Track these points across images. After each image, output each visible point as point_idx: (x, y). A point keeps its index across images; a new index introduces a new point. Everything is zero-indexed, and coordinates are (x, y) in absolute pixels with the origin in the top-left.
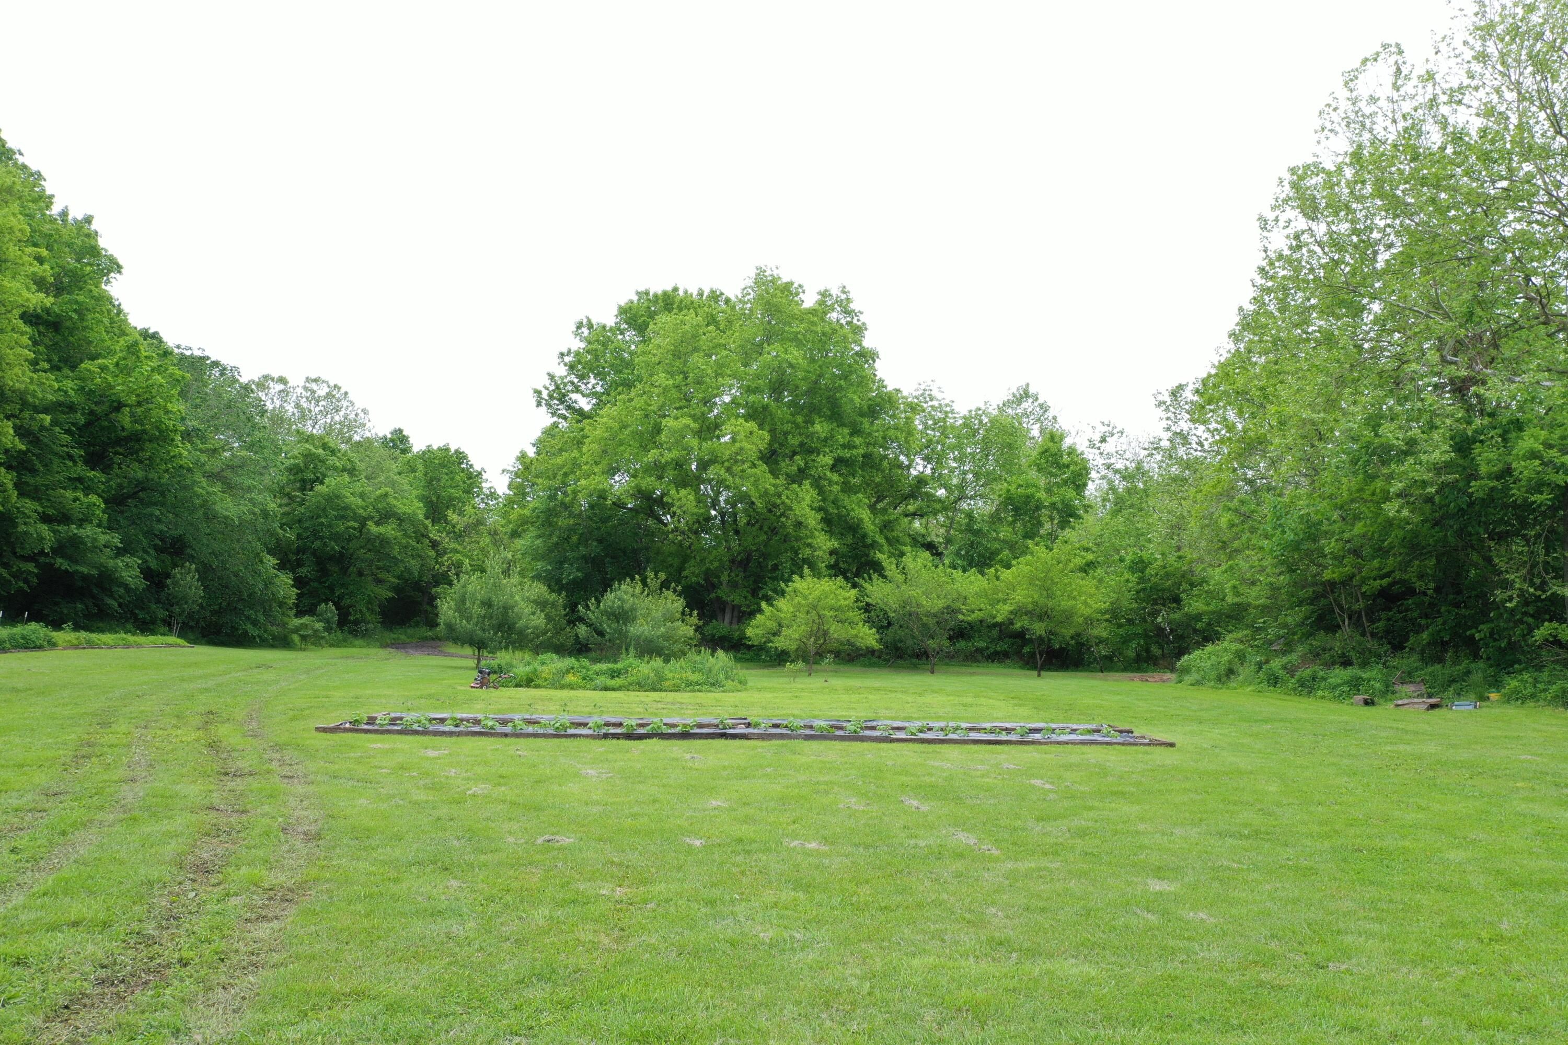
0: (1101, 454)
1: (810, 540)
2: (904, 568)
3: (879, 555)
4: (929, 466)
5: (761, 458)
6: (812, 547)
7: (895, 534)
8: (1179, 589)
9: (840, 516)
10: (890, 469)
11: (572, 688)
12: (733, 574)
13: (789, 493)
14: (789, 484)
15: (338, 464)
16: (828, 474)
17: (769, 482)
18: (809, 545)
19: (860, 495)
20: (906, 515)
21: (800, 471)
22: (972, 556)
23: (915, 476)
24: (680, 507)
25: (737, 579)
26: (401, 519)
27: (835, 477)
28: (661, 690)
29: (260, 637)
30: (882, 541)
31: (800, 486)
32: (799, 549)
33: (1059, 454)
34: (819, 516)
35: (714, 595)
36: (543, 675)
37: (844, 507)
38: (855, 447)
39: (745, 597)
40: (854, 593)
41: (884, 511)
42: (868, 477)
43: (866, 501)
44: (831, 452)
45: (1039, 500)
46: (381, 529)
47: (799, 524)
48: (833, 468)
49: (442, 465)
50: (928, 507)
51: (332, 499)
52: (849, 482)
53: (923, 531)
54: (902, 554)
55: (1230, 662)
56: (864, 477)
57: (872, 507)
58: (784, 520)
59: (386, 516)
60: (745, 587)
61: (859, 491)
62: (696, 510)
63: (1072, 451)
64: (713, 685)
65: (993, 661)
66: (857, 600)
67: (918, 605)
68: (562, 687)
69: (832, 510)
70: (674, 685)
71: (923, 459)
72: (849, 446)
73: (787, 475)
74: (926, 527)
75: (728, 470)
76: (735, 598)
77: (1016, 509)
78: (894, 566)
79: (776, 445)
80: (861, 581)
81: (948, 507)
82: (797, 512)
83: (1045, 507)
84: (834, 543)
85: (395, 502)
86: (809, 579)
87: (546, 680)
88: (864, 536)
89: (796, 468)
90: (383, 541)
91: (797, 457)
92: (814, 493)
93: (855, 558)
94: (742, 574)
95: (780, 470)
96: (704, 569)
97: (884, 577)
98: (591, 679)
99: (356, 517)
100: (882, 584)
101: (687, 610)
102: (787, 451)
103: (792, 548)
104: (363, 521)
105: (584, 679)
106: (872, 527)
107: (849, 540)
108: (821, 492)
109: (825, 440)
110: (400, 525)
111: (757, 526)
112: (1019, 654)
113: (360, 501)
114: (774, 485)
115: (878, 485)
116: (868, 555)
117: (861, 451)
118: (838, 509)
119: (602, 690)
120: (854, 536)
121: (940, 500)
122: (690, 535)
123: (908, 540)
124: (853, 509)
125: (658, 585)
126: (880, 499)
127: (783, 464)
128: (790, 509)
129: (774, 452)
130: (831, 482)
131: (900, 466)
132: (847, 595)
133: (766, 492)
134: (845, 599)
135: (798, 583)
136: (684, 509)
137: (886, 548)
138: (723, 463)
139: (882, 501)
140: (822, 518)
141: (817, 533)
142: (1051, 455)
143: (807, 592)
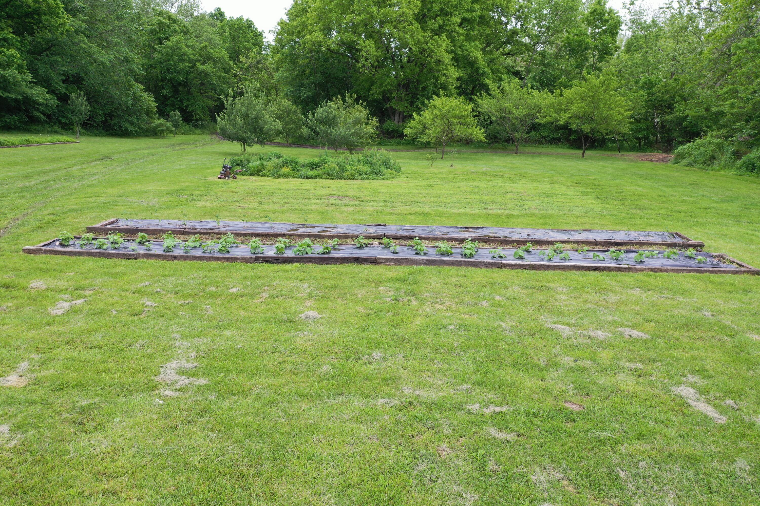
0: (630, 12)
1: (445, 72)
2: (502, 89)
3: (487, 81)
4: (519, 23)
5: (416, 20)
6: (446, 76)
7: (496, 67)
8: (673, 100)
9: (463, 56)
10: (495, 25)
11: (285, 177)
12: (399, 93)
13: (432, 41)
14: (433, 36)
15: (177, 28)
16: (457, 29)
17: (421, 35)
18: (444, 75)
19: (477, 42)
20: (504, 55)
21: (440, 27)
22: (543, 80)
23: (510, 30)
24: (366, 52)
25: (401, 96)
26: (215, 61)
27: (462, 31)
28: (342, 178)
29: (136, 131)
30: (489, 71)
31: (439, 37)
32: (438, 77)
33: (602, 14)
34: (451, 56)
35: (388, 105)
36: (268, 168)
37: (467, 50)
38: (474, 11)
39: (407, 107)
40: (470, 106)
41: (491, 52)
42: (481, 31)
43: (480, 46)
44: (460, 14)
45: (587, 44)
46: (204, 67)
47: (438, 62)
48: (460, 25)
49: (240, 28)
50: (518, 49)
51: (175, 49)
52: (470, 34)
53: (513, 64)
54: (501, 79)
55: (713, 151)
56: (479, 31)
57: (483, 50)
58: (429, 59)
59: (207, 59)
60: (407, 101)
61: (476, 40)
62: (376, 54)
63: (611, 11)
64: (377, 174)
65: (551, 144)
66: (473, 110)
67: (510, 113)
68: (279, 176)
69: (459, 53)
70: (351, 175)
71: (516, 19)
72: (471, 10)
73: (432, 30)
74: (515, 62)
75: (395, 27)
76: (400, 107)
77: (572, 50)
78: (496, 88)
79: (426, 11)
80: (476, 98)
81: (530, 49)
82: (437, 54)
83: (591, 48)
84: (460, 74)
85: (212, 51)
86: (443, 98)
87: (269, 171)
88: (478, 68)
89: (437, 25)
90: (206, 74)
91: (438, 18)
92: (448, 41)
93: (473, 82)
94: (404, 93)
95: (427, 27)
96: (382, 90)
97: (490, 95)
98: (298, 170)
99: (190, 61)
100: (488, 99)
101: (370, 116)
102: (432, 15)
103: (434, 76)
104: (194, 63)
105: (294, 170)
106: (483, 63)
107: (469, 70)
108: (453, 40)
109: (456, 7)
110: (214, 65)
111: (414, 63)
112: (568, 140)
113: (191, 51)
114: (424, 37)
115: (488, 35)
116: (480, 80)
117: (478, 13)
118: (463, 51)
119: (304, 178)
120: (472, 68)
121: (525, 45)
122: (372, 69)
123: (504, 70)
124: (472, 52)
125: (353, 101)
126: (488, 45)
127: (429, 23)
128: (433, 52)
129: (424, 16)
130: (459, 34)
131: (501, 23)
132: (467, 108)
133: (419, 41)
134: (465, 111)
135: (437, 101)
136: (368, 53)
137: (491, 76)
138: (392, 22)
139: (489, 46)
140: (453, 57)
141: (449, 67)
142: (598, 14)
143: (441, 107)
